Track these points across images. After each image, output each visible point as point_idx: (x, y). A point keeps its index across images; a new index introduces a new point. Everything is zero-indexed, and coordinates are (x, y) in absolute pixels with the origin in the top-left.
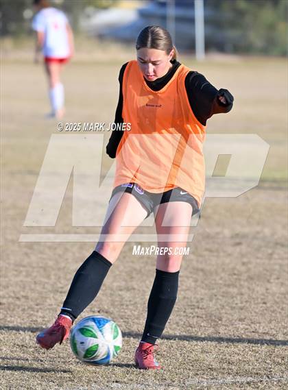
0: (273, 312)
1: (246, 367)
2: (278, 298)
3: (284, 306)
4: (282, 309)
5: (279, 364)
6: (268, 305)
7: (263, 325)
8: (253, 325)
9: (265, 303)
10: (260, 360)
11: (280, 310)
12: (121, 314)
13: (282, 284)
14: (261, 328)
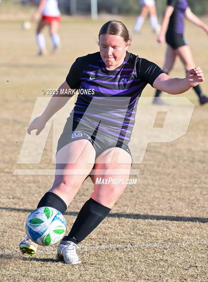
0: (137, 198)
1: (116, 237)
2: (142, 188)
3: (146, 194)
4: (144, 196)
5: (140, 235)
6: (134, 193)
7: (130, 207)
8: (122, 208)
9: (132, 192)
10: (126, 232)
11: (142, 197)
12: (29, 200)
13: (145, 178)
14: (129, 209)
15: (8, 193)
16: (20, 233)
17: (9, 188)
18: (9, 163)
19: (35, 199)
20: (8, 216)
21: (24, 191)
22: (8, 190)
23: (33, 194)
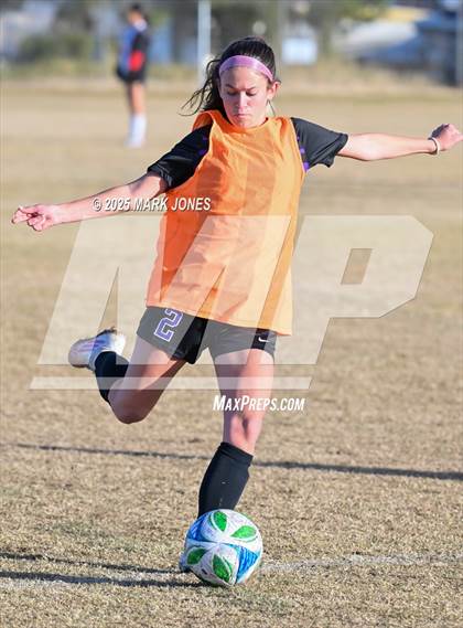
15: (329, 442)
16: (351, 523)
17: (329, 432)
18: (329, 382)
19: (381, 455)
20: (327, 489)
21: (359, 438)
22: (327, 436)
23: (379, 445)
